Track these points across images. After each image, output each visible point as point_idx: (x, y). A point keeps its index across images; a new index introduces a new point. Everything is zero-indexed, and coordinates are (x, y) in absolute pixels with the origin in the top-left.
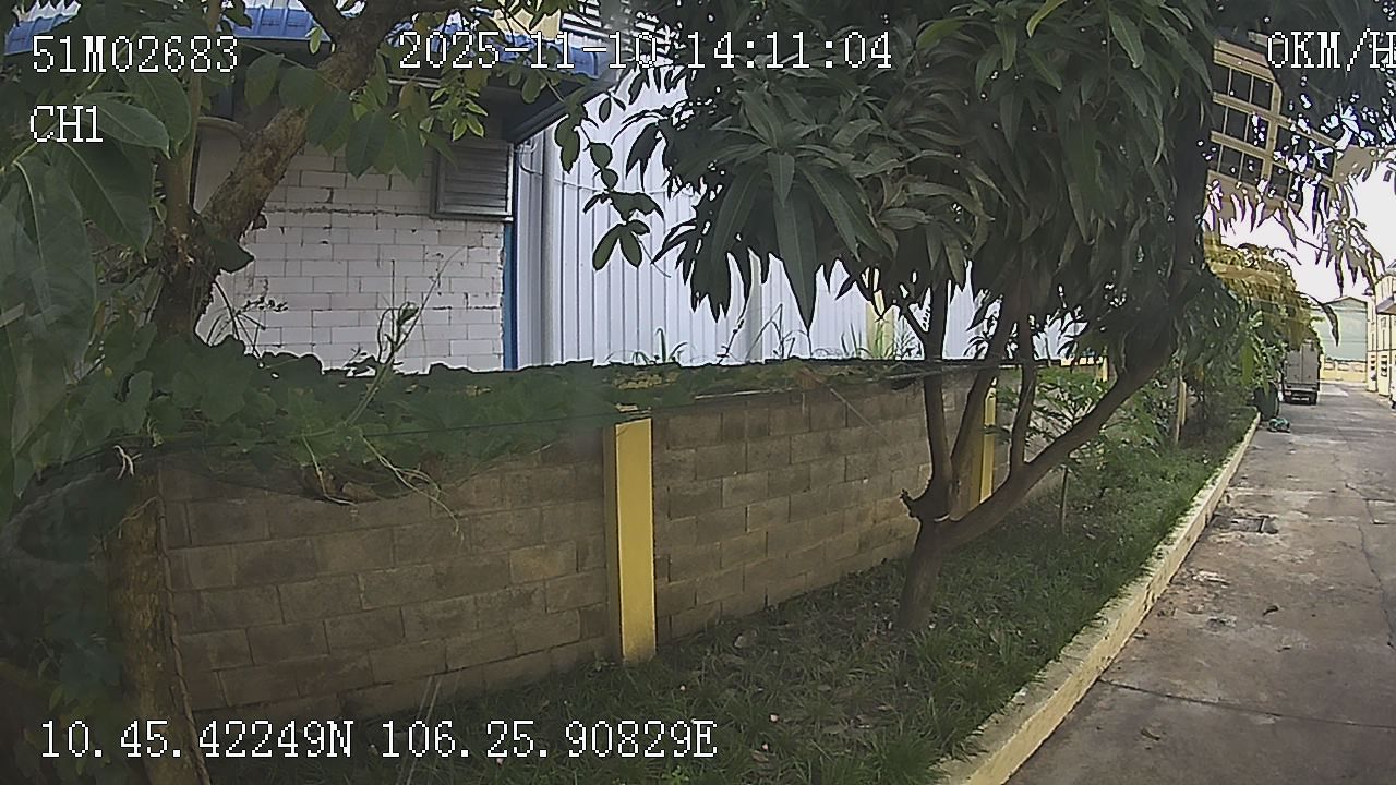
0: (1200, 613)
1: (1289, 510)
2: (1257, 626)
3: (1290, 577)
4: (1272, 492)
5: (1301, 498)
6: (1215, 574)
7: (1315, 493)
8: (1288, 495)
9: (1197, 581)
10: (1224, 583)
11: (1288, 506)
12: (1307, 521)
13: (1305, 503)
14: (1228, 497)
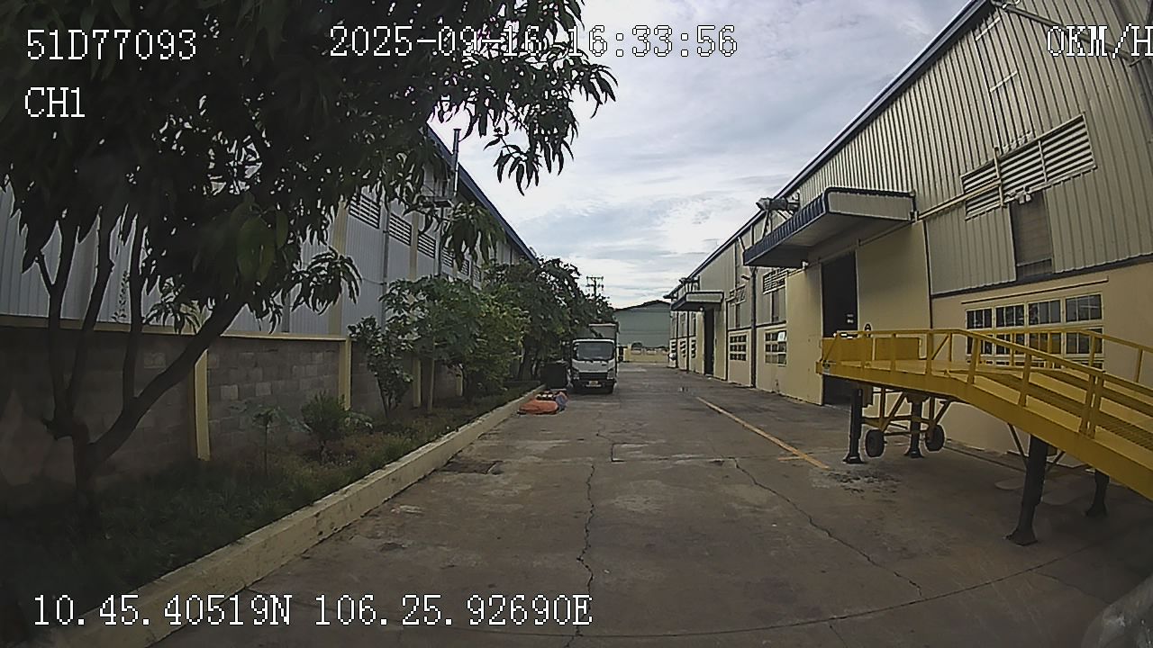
0: (379, 538)
1: (525, 455)
2: (430, 549)
3: (491, 508)
4: (518, 441)
5: (544, 446)
6: (414, 508)
7: (561, 441)
8: (531, 445)
9: (393, 513)
10: (417, 514)
11: (526, 452)
12: (539, 463)
13: (546, 449)
14: (472, 448)
